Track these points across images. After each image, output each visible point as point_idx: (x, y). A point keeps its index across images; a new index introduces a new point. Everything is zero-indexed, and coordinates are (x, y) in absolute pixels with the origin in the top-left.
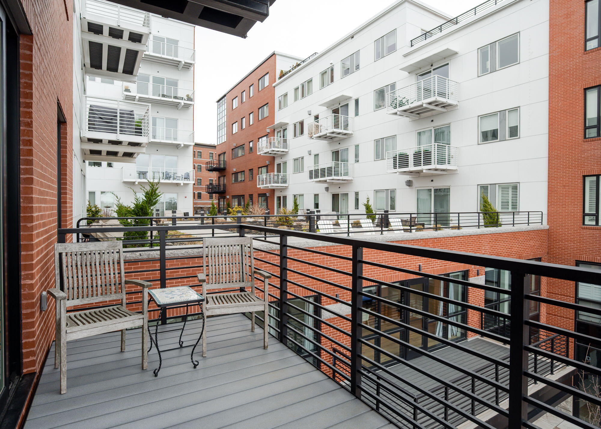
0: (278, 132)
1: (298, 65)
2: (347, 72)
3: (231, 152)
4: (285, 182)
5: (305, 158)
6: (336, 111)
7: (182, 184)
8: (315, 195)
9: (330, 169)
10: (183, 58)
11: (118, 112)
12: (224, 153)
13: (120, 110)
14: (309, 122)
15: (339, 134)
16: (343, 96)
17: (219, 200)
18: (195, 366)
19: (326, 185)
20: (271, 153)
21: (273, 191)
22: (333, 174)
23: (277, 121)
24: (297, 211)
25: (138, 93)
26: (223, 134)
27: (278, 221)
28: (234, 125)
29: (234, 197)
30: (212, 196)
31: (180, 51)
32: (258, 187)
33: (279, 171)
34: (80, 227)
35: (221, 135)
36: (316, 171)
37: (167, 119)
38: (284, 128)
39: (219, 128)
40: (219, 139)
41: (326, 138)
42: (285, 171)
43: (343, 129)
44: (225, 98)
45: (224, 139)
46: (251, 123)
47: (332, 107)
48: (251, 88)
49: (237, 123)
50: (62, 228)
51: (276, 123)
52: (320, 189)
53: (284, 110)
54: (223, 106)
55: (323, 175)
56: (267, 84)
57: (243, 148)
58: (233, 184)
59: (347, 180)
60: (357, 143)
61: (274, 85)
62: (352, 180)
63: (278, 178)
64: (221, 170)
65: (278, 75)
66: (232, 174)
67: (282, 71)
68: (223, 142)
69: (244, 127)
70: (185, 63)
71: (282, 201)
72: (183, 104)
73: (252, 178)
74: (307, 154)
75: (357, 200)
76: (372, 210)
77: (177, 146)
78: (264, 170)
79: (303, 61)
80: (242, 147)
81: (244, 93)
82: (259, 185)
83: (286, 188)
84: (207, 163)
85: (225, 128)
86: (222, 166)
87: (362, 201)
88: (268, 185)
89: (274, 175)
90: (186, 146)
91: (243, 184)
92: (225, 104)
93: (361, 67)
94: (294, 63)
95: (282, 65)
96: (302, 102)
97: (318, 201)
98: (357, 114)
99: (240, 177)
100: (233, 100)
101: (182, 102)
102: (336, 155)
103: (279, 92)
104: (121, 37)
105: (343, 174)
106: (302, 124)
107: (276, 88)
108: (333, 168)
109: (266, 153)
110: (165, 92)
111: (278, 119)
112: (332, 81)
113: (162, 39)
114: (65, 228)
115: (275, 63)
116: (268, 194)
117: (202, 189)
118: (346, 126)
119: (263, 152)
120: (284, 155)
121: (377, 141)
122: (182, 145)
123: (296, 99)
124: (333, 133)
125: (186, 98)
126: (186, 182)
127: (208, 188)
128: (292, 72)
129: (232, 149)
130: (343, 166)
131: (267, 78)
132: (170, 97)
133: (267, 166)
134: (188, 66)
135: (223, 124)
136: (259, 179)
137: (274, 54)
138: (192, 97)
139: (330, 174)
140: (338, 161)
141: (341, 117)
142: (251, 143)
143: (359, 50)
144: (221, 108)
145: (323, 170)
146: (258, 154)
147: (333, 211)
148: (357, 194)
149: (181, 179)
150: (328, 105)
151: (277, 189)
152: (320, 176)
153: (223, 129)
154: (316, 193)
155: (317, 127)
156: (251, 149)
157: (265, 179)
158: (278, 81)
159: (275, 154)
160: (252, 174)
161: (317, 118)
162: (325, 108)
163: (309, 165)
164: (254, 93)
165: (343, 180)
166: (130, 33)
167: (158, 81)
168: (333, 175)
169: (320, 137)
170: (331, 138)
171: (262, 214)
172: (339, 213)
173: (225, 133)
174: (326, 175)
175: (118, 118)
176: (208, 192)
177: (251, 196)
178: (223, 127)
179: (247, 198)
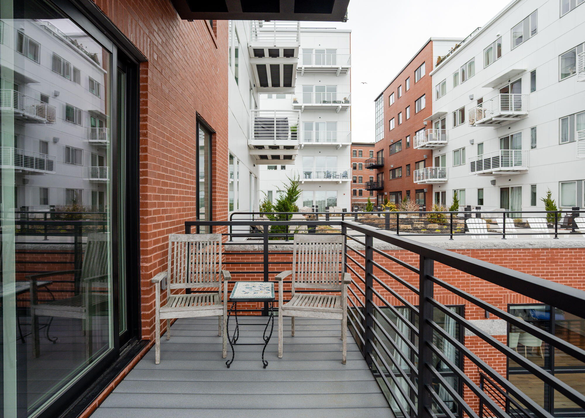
0: (436, 123)
1: (458, 46)
2: (519, 40)
3: (388, 149)
4: (444, 176)
5: (466, 149)
6: (505, 91)
7: (341, 182)
8: (479, 190)
9: (496, 159)
10: (340, 65)
11: (275, 120)
12: (383, 150)
13: (276, 119)
14: (471, 107)
15: (509, 116)
16: (513, 70)
17: (377, 196)
18: (265, 366)
19: (492, 178)
20: (428, 147)
21: (431, 186)
22: (500, 164)
23: (434, 112)
24: (457, 208)
25: (304, 103)
26: (381, 132)
27: (429, 219)
28: (391, 121)
29: (392, 193)
30: (372, 193)
31: (338, 58)
32: (414, 182)
33: (437, 164)
34: (232, 220)
35: (379, 133)
36: (479, 162)
37: (328, 122)
38: (442, 118)
39: (377, 126)
40: (377, 137)
41: (491, 123)
42: (444, 164)
43: (513, 110)
44: (383, 95)
45: (382, 136)
46: (408, 118)
47: (499, 87)
48: (408, 81)
49: (394, 119)
50: (213, 221)
51: (433, 114)
52: (485, 182)
53: (443, 99)
54: (381, 104)
55: (488, 166)
56: (423, 74)
57: (400, 143)
58: (391, 180)
59: (520, 171)
60: (533, 125)
61: (430, 74)
62: (526, 170)
63: (436, 173)
64: (379, 168)
65: (435, 61)
66: (390, 170)
67: (439, 57)
68: (381, 139)
69: (401, 122)
70: (342, 68)
71: (441, 196)
72: (341, 107)
73: (410, 174)
74: (469, 144)
75: (534, 195)
76: (556, 207)
77: (336, 147)
78: (422, 164)
79: (464, 41)
80: (398, 143)
81: (401, 87)
82: (416, 180)
83: (445, 183)
84: (366, 161)
85: (383, 125)
86: (380, 163)
87: (541, 195)
88: (425, 180)
89: (432, 170)
90: (344, 146)
91: (400, 180)
92: (383, 102)
93: (539, 30)
94: (453, 45)
95: (439, 51)
96: (462, 87)
97: (483, 196)
98: (533, 89)
99: (398, 173)
100: (389, 97)
101: (340, 105)
102: (506, 142)
103: (436, 80)
104: (278, 56)
105: (513, 164)
106: (462, 111)
107: (433, 77)
108: (500, 157)
109: (422, 147)
110: (326, 98)
111: (436, 110)
112: (499, 55)
113: (322, 51)
114: (215, 221)
115: (432, 50)
116: (425, 190)
117: (362, 186)
118: (518, 107)
119: (420, 146)
120: (443, 147)
121: (564, 120)
122: (341, 146)
123: (455, 84)
124: (500, 116)
125: (343, 101)
126: (344, 180)
127: (368, 185)
128: (451, 55)
129: (390, 146)
130: (513, 154)
131: (423, 68)
132: (330, 102)
133: (424, 160)
134: (345, 71)
135: (381, 122)
136: (416, 174)
137: (430, 41)
138: (349, 100)
139: (496, 165)
140: (509, 149)
141: (512, 97)
142: (408, 138)
143: (537, 10)
144: (379, 106)
145: (488, 161)
146: (414, 148)
147: (501, 207)
148: (534, 187)
149: (340, 177)
150: (494, 85)
151: (435, 184)
152: (483, 167)
153: (381, 127)
154: (480, 187)
155: (480, 112)
156: (408, 144)
157: (421, 174)
158: (435, 69)
159: (433, 147)
160: (409, 170)
161: (480, 101)
162: (491, 89)
163: (472, 155)
164: (410, 86)
165: (514, 171)
166: (284, 50)
167: (320, 89)
168: (500, 166)
169: (484, 123)
170: (499, 123)
171: (415, 211)
172: (510, 210)
173: (383, 130)
174: (491, 166)
175: (275, 126)
176: (367, 189)
177: (408, 192)
178: (381, 125)
179: (404, 194)
